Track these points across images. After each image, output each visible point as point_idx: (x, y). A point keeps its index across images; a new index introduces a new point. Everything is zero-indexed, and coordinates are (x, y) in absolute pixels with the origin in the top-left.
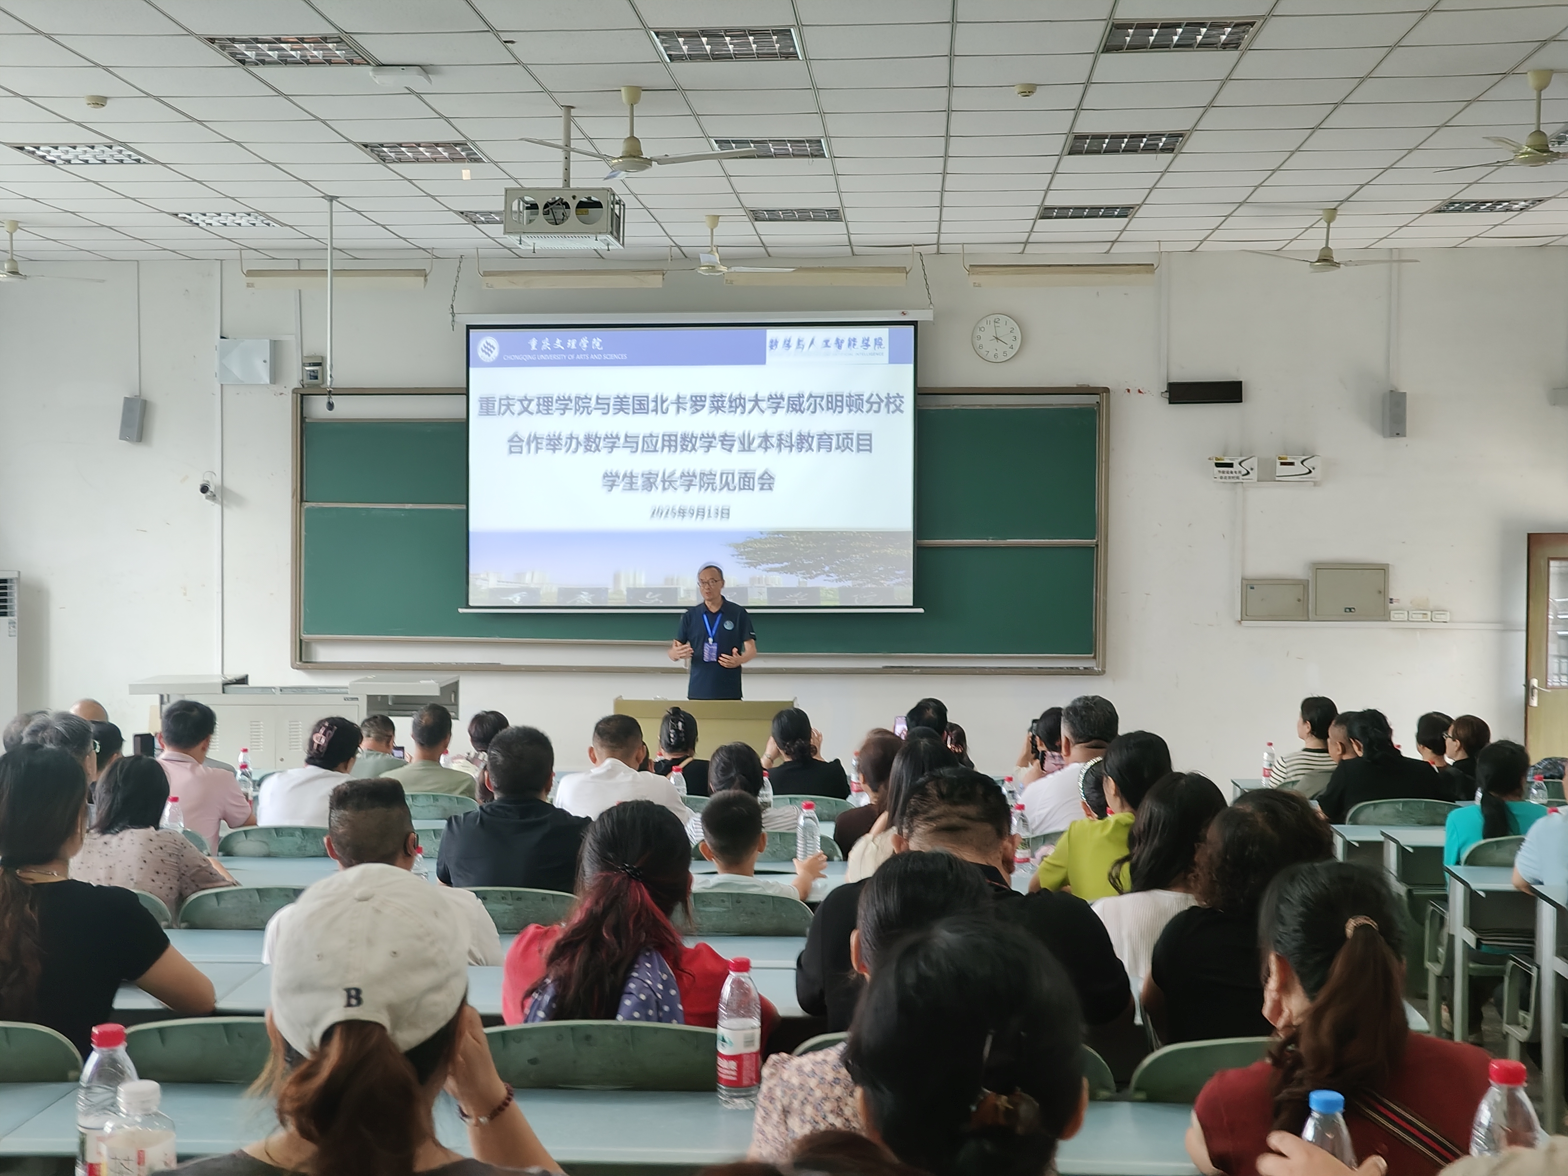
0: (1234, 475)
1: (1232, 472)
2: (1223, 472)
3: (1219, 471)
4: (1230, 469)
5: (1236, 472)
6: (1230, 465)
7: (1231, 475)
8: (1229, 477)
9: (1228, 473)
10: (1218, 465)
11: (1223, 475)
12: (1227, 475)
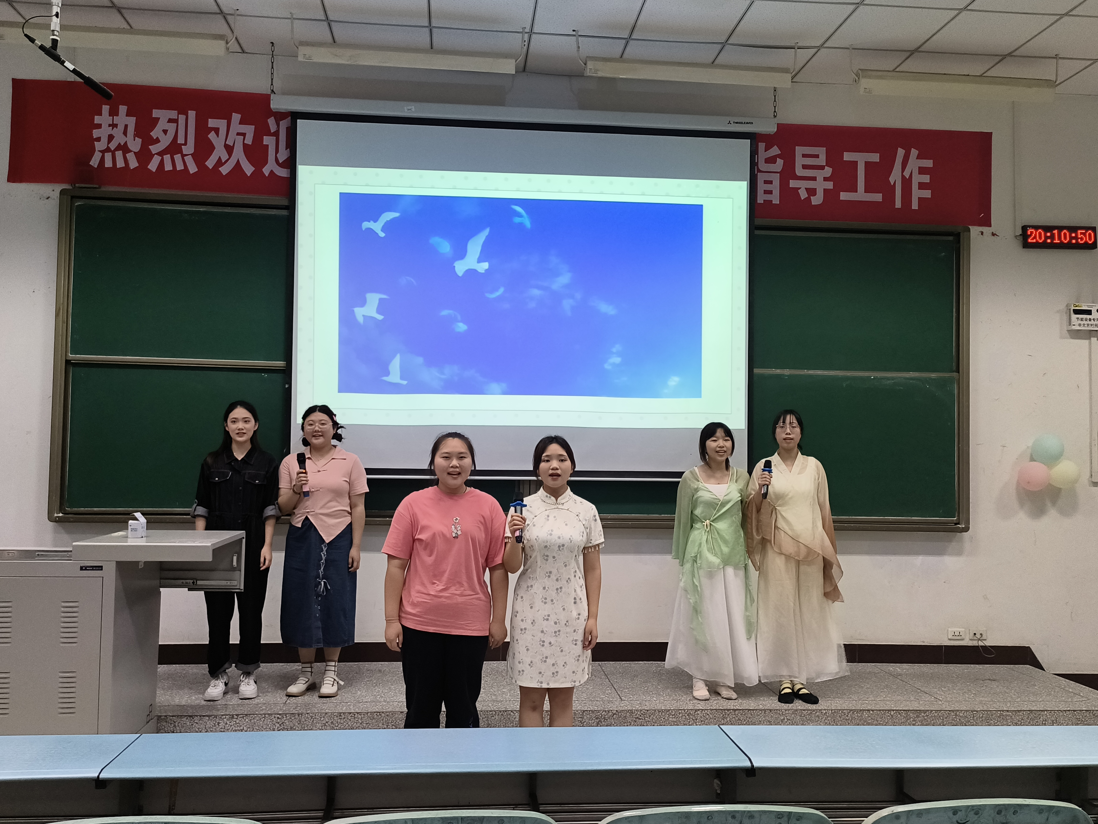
0: (1092, 322)
1: (1090, 320)
2: (1082, 320)
3: (1078, 318)
4: (1088, 317)
5: (1094, 320)
6: (1089, 312)
7: (1090, 323)
8: (1088, 325)
9: (1086, 320)
10: (1077, 312)
11: (1082, 323)
12: (1086, 323)
